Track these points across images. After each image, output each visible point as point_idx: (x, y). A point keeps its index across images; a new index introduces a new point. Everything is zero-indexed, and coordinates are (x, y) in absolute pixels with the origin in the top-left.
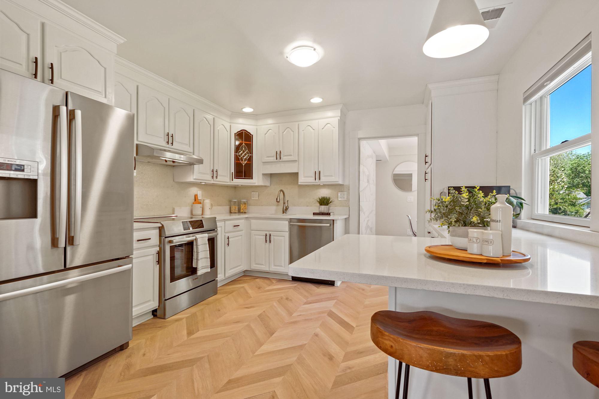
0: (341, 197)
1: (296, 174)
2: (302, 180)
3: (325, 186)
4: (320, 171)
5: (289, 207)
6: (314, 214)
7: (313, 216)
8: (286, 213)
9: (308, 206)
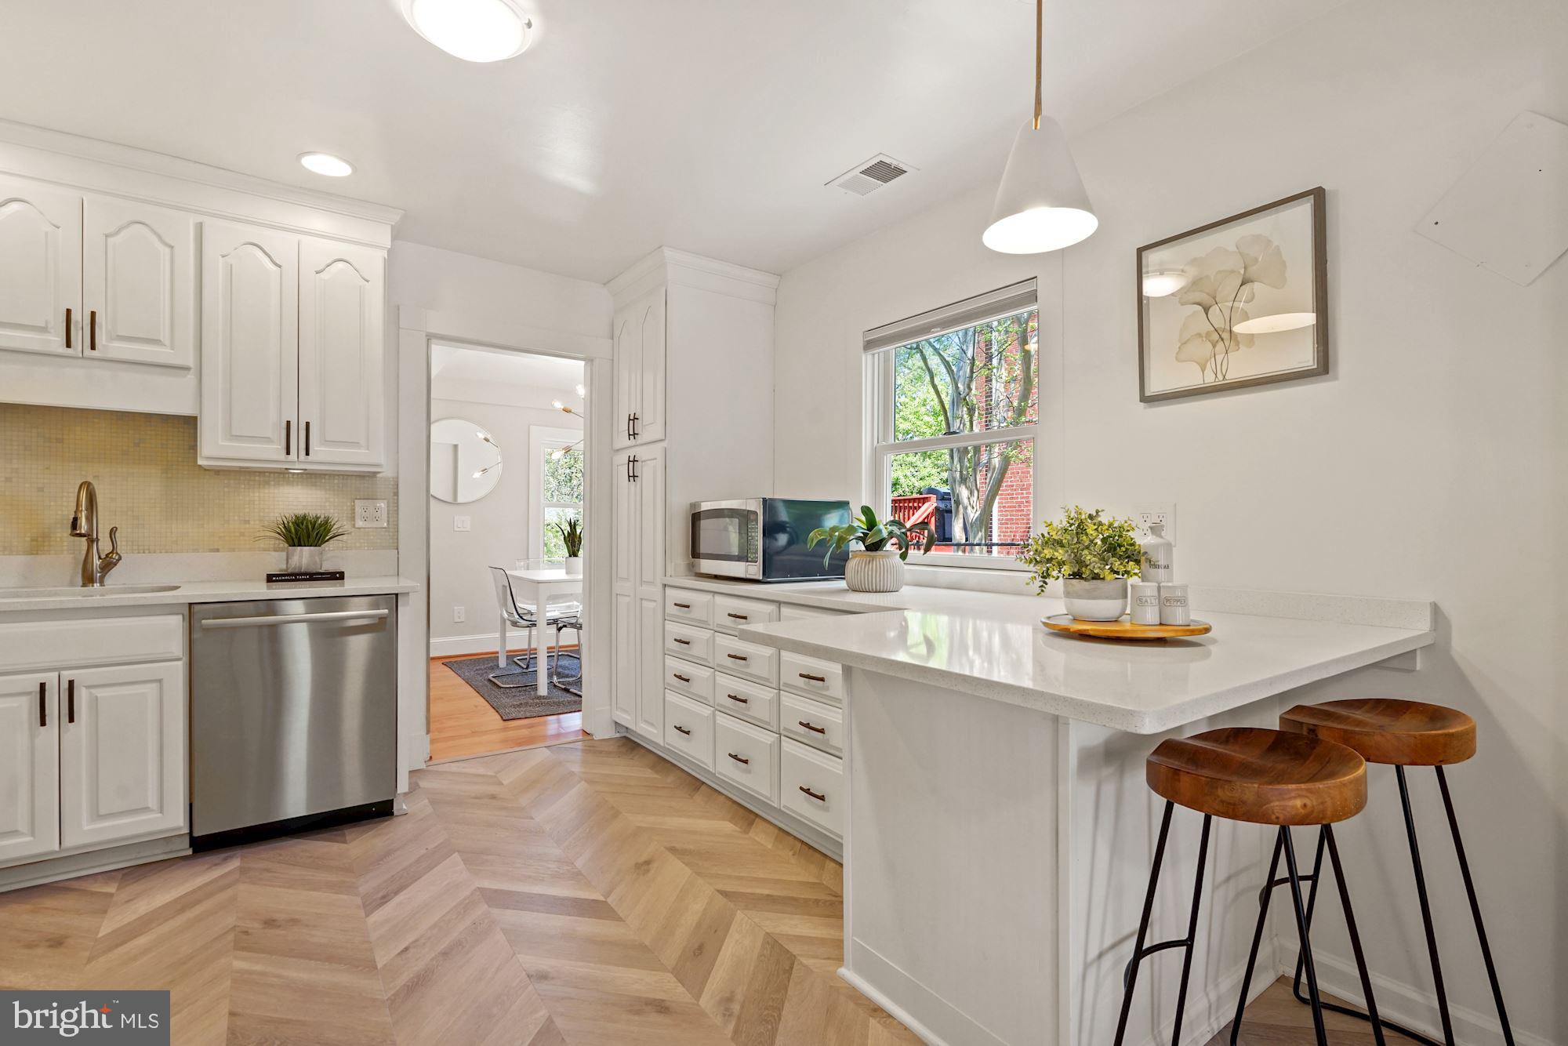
0: (369, 517)
1: (189, 424)
2: (213, 446)
3: (311, 477)
4: (308, 424)
5: (120, 558)
6: (270, 578)
7: (268, 588)
8: (102, 583)
9: (218, 550)
